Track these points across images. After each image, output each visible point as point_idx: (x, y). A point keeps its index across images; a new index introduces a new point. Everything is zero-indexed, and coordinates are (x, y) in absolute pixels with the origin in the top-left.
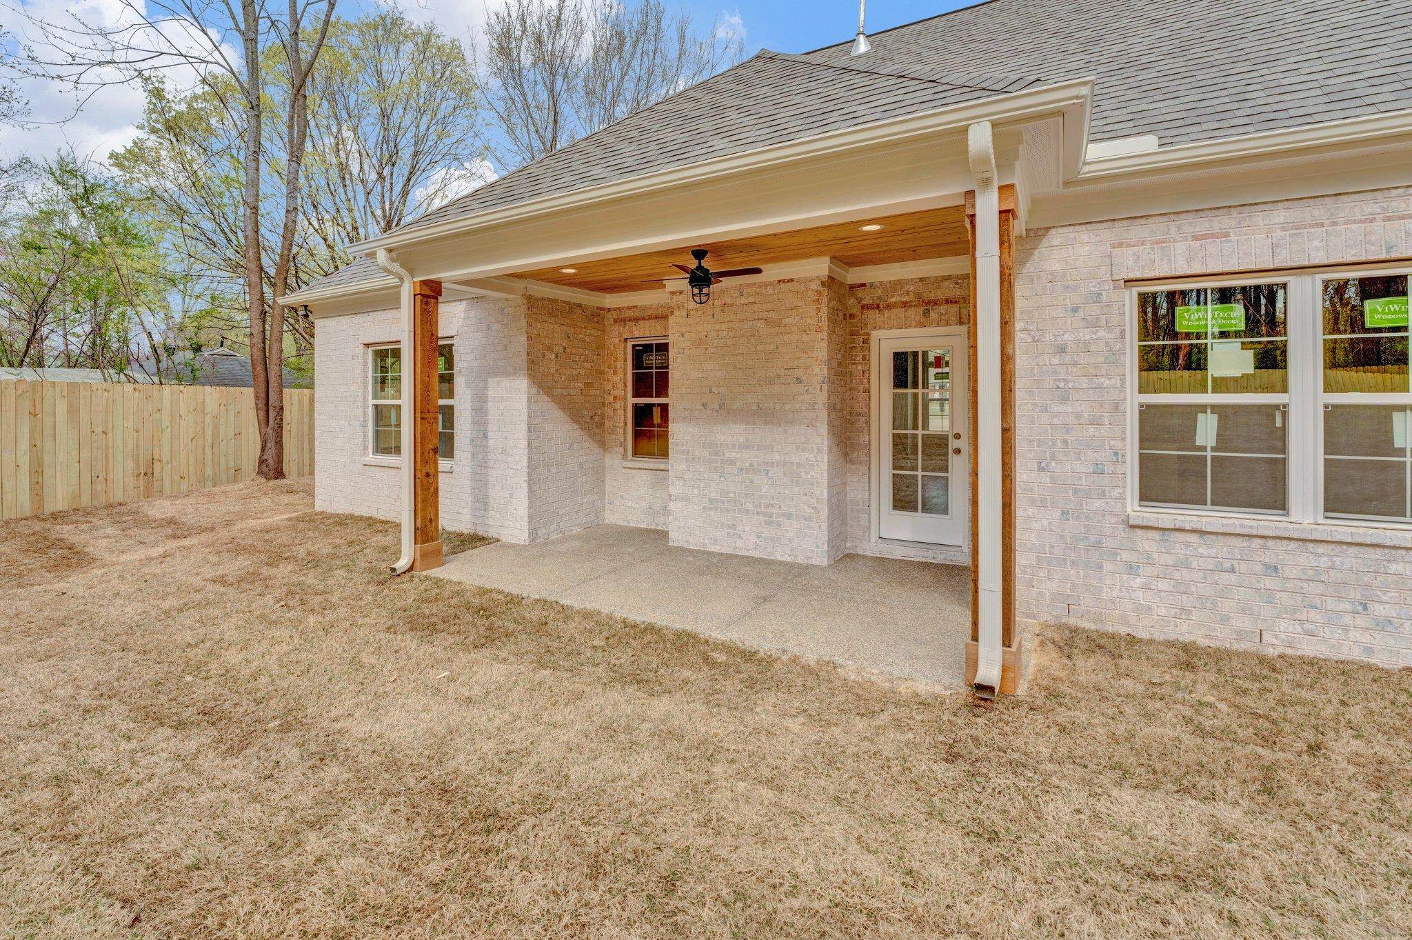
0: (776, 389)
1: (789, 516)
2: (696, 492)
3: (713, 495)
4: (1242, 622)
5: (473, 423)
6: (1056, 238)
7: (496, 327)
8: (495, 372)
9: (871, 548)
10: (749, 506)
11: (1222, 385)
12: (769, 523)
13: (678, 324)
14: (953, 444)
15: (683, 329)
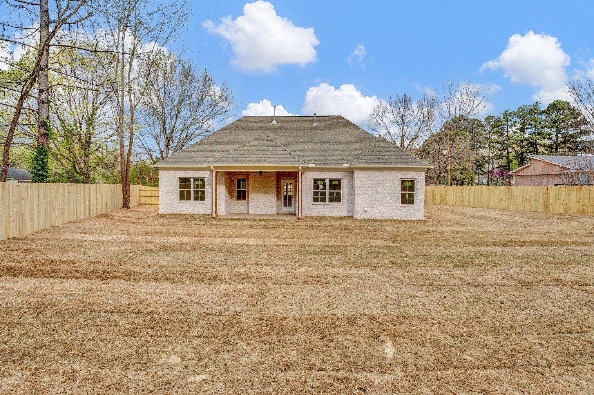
3: (257, 205)
4: (322, 213)
5: (211, 194)
6: (306, 172)
9: (281, 212)
10: (263, 207)
11: (321, 189)
12: (267, 209)
14: (292, 196)
15: (252, 178)
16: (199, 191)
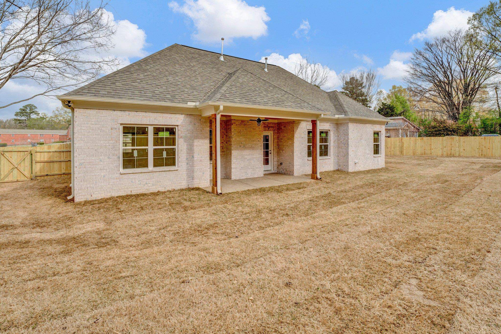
0: (255, 143)
1: (257, 168)
2: (238, 166)
3: (242, 166)
5: (187, 153)
7: (197, 124)
8: (197, 137)
10: (249, 167)
12: (253, 170)
13: (234, 127)
14: (270, 152)
15: (235, 128)
16: (163, 150)
